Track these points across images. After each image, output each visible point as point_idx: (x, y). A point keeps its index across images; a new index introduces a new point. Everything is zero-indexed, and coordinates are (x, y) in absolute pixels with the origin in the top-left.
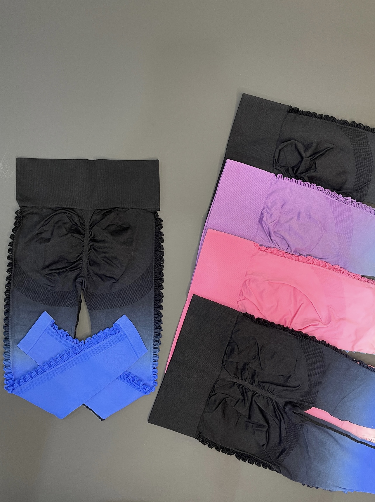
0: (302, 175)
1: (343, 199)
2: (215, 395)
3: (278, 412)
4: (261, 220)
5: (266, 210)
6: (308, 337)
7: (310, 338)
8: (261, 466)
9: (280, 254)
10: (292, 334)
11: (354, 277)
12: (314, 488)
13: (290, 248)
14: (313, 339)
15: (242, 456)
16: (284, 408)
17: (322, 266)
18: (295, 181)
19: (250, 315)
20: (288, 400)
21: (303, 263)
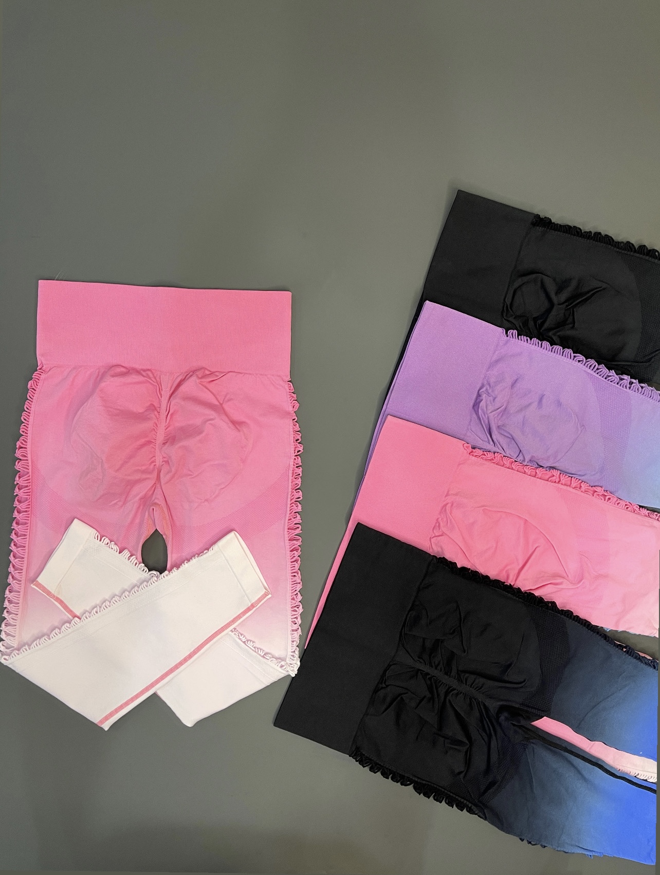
0: (551, 334)
1: (616, 378)
2: (385, 688)
3: (486, 721)
4: (476, 405)
5: (487, 389)
6: (544, 603)
7: (546, 604)
8: (455, 806)
9: (505, 463)
10: (518, 597)
11: (627, 508)
12: (539, 846)
13: (523, 454)
14: (551, 606)
15: (424, 789)
16: (497, 715)
17: (573, 487)
18: (538, 343)
19: (450, 562)
20: (504, 703)
21: (543, 481)
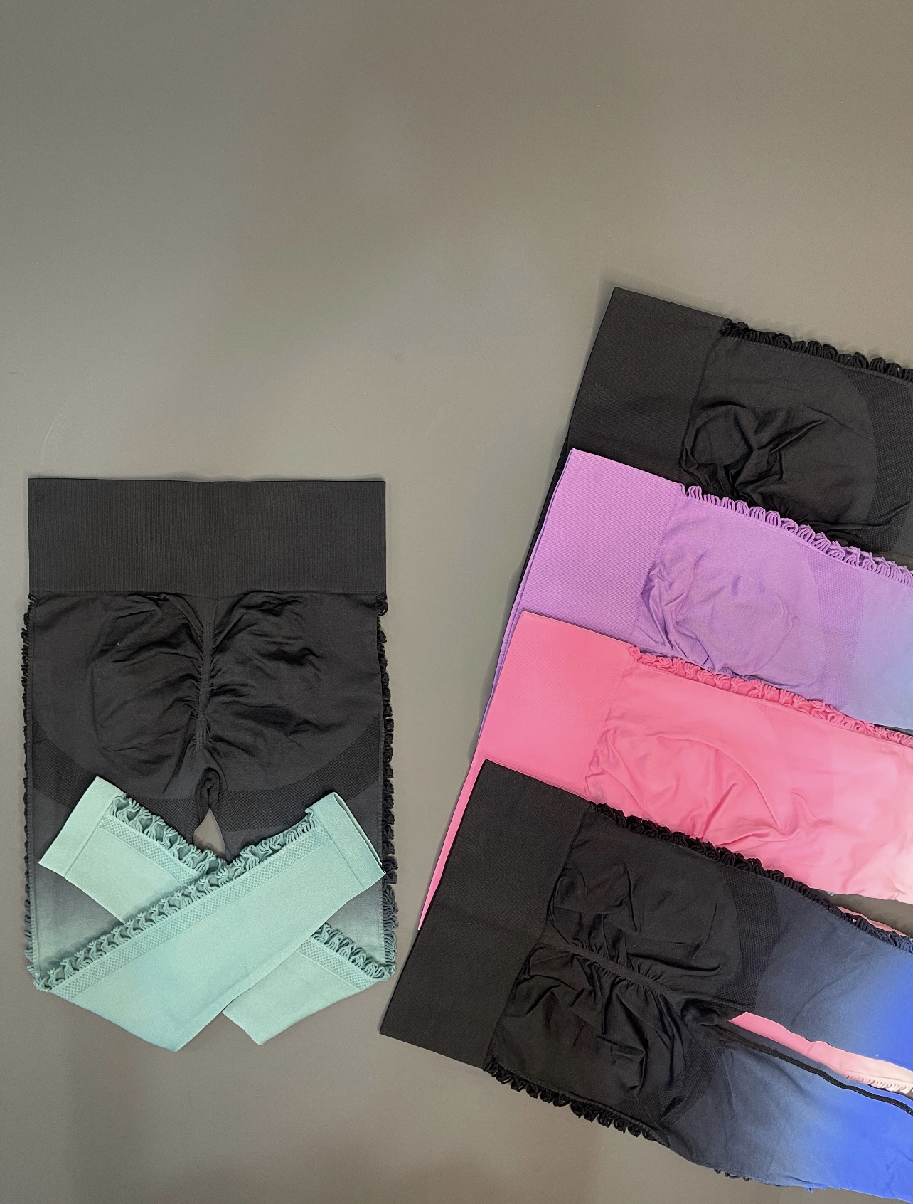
0: (748, 490)
1: (841, 551)
2: (528, 979)
3: (667, 1020)
4: (646, 593)
5: (660, 571)
6: (743, 861)
7: (747, 864)
8: (627, 1130)
9: (688, 672)
10: (707, 856)
11: (858, 728)
12: (741, 1179)
13: (712, 659)
14: (754, 865)
15: (585, 1109)
16: (682, 1013)
17: (783, 702)
18: (731, 504)
19: (614, 810)
20: (691, 996)
21: (741, 696)
